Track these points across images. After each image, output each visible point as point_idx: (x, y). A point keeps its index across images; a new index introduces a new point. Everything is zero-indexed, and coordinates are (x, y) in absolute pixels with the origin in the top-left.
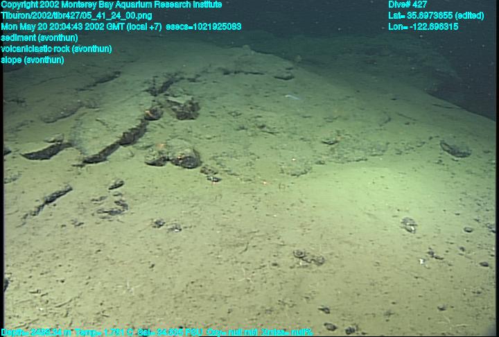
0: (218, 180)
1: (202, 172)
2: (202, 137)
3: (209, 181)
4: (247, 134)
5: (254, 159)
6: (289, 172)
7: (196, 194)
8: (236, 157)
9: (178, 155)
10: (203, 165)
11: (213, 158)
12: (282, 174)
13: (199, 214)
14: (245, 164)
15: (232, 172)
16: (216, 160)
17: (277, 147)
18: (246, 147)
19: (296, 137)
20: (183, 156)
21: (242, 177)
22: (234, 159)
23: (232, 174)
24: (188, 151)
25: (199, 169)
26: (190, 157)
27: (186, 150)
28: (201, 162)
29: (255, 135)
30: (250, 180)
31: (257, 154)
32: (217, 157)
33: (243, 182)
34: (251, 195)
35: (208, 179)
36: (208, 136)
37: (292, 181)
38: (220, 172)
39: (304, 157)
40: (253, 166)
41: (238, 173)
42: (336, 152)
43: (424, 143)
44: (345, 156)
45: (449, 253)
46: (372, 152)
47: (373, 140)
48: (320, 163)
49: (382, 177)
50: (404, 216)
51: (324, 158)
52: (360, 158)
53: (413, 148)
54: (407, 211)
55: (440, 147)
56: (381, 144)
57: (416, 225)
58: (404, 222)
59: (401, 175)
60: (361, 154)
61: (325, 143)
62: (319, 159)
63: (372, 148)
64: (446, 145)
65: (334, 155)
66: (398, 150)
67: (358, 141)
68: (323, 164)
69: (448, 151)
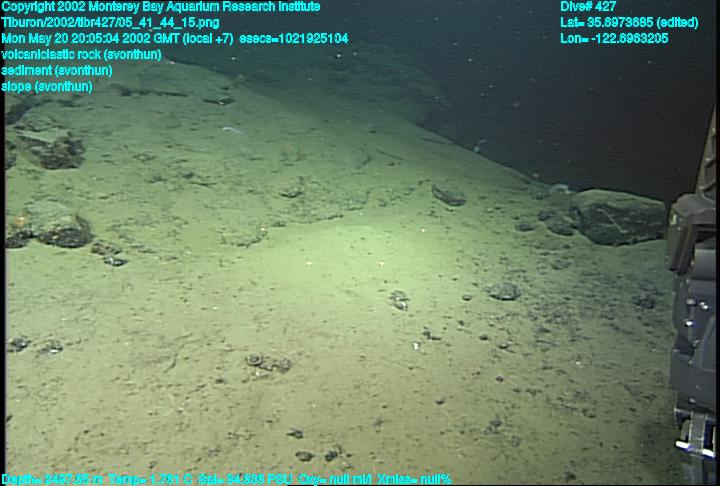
0: (122, 262)
1: (94, 251)
2: (90, 196)
3: (107, 265)
4: (165, 187)
5: (179, 226)
6: (234, 240)
7: (87, 287)
8: (151, 225)
9: (49, 227)
10: (96, 240)
11: (113, 228)
12: (223, 246)
13: (93, 319)
14: (165, 234)
15: (146, 248)
16: (117, 231)
17: (214, 205)
18: (165, 209)
19: (242, 189)
20: (59, 228)
21: (162, 254)
22: (147, 227)
23: (145, 252)
24: (67, 220)
25: (88, 247)
26: (70, 229)
27: (64, 218)
28: (93, 236)
29: (178, 189)
30: (175, 258)
31: (183, 217)
32: (119, 226)
33: (164, 263)
34: (176, 281)
35: (106, 262)
36: (102, 195)
37: (239, 255)
38: (125, 250)
39: (254, 219)
40: (178, 237)
41: (154, 249)
42: (301, 208)
43: (413, 189)
44: (313, 212)
45: (447, 331)
46: (349, 205)
47: (349, 189)
48: (279, 225)
49: (363, 239)
50: (392, 288)
51: (283, 218)
52: (333, 214)
53: (399, 197)
54: (397, 282)
55: (431, 193)
56: (360, 193)
57: (408, 299)
58: (393, 297)
59: (387, 234)
60: (334, 209)
61: (284, 195)
62: (277, 219)
63: (348, 200)
64: (439, 191)
65: (298, 213)
66: (382, 200)
67: (329, 192)
68: (283, 226)
69: (441, 199)
